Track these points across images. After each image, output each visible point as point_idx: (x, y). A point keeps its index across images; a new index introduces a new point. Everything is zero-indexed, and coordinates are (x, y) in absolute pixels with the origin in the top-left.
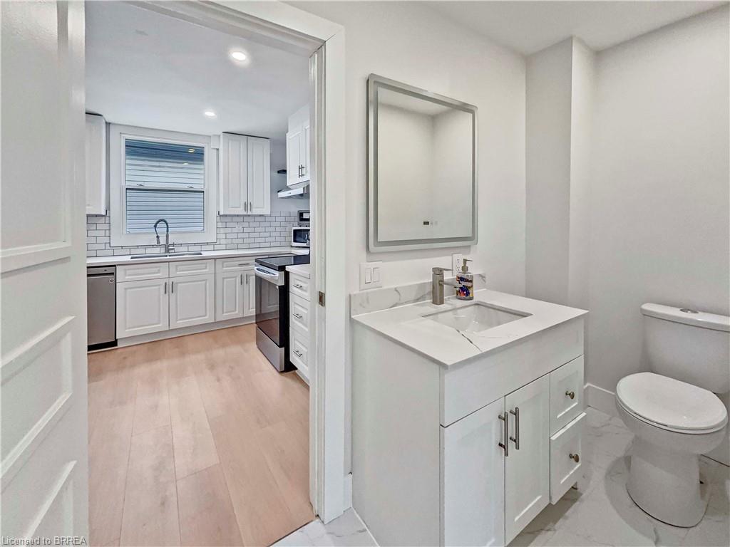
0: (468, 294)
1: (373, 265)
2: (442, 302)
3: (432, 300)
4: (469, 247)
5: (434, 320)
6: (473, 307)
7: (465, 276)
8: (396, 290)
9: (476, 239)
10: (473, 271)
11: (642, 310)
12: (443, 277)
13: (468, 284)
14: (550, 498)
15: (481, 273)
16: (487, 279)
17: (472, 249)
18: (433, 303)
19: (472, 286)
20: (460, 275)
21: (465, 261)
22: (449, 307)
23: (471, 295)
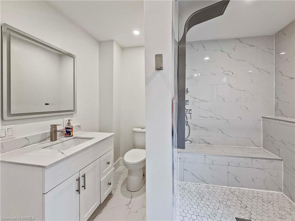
0: (70, 134)
1: (6, 127)
2: (56, 140)
3: (50, 140)
4: (73, 114)
5: (50, 149)
6: (73, 139)
7: (69, 127)
8: (26, 138)
9: (75, 110)
10: (73, 124)
11: (133, 130)
12: (56, 128)
13: (70, 130)
14: (100, 202)
15: (78, 124)
16: (81, 127)
17: (74, 115)
18: (51, 141)
19: (72, 131)
20: (67, 127)
21: (69, 120)
22: (60, 141)
23: (72, 135)
